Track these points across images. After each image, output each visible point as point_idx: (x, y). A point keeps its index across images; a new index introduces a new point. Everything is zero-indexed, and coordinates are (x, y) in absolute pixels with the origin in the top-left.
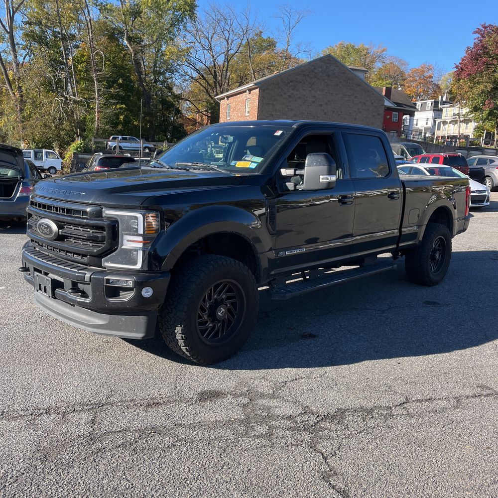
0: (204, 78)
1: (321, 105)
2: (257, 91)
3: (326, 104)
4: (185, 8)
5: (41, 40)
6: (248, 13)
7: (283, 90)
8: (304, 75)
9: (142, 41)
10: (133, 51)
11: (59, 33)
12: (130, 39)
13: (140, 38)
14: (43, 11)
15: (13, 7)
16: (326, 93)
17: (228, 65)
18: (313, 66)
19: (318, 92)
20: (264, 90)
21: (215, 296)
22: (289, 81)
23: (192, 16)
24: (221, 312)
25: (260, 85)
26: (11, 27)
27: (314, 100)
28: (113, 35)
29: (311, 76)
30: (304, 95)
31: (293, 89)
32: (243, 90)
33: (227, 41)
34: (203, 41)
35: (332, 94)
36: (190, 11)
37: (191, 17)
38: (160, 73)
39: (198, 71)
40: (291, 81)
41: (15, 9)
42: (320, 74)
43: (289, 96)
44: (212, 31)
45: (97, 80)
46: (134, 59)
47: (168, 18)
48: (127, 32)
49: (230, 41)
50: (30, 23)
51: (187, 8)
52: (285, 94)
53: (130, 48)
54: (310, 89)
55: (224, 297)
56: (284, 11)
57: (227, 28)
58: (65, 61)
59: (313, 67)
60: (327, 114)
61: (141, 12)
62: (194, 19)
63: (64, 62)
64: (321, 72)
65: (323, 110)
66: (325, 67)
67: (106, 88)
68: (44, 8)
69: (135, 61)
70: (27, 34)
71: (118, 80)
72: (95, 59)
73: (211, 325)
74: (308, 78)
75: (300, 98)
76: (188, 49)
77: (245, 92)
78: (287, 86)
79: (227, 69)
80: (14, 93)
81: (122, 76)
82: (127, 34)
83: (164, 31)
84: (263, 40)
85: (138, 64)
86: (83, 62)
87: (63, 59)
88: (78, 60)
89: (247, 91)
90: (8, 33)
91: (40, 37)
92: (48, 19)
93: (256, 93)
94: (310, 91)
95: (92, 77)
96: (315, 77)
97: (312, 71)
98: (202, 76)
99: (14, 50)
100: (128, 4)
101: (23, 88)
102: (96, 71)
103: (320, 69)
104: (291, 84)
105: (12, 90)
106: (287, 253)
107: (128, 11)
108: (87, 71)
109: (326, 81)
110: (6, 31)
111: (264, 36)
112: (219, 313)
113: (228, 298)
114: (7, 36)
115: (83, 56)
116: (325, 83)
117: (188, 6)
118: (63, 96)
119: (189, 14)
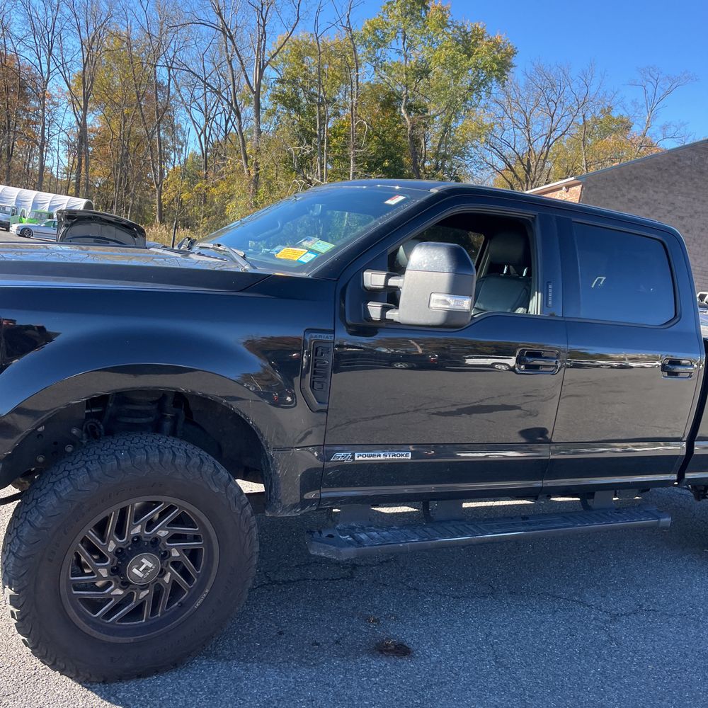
0: (512, 170)
1: (682, 218)
2: (578, 188)
3: (691, 216)
4: (491, 67)
5: (291, 103)
6: (589, 77)
7: (621, 190)
8: (660, 169)
9: (427, 112)
10: (411, 123)
11: (316, 96)
12: (409, 108)
13: (425, 106)
14: (302, 66)
15: (263, 61)
16: (694, 199)
17: (547, 152)
18: (677, 156)
19: (680, 197)
20: (589, 189)
21: (137, 530)
22: (633, 177)
23: (501, 78)
24: (142, 568)
25: (584, 180)
26: (259, 86)
27: (670, 208)
28: (389, 102)
29: (672, 171)
30: (655, 201)
31: (638, 190)
32: (558, 186)
33: (552, 117)
34: (516, 116)
35: (704, 201)
36: (498, 70)
37: (498, 79)
38: (445, 157)
39: (504, 159)
40: (636, 178)
41: (265, 62)
42: (687, 170)
43: (631, 201)
44: (532, 102)
45: (355, 159)
46: (410, 135)
47: (466, 80)
48: (407, 98)
49: (555, 117)
50: (282, 81)
51: (495, 66)
52: (623, 195)
53: (407, 119)
54: (667, 191)
55: (163, 533)
56: (648, 77)
57: (554, 98)
58: (317, 132)
59: (676, 158)
60: (690, 232)
61: (429, 72)
62: (503, 82)
63: (316, 134)
64: (689, 166)
65: (684, 226)
66: (696, 158)
67: (366, 172)
68: (303, 62)
69: (412, 137)
70: (277, 96)
71: (384, 161)
72: (356, 131)
73: (121, 592)
74: (666, 175)
75: (647, 203)
76: (491, 126)
77: (560, 189)
78: (628, 184)
79: (546, 158)
80: (249, 171)
81: (391, 157)
82: (406, 101)
83: (457, 97)
84: (612, 120)
85: (415, 142)
86: (340, 135)
87: (315, 129)
88: (335, 133)
89: (564, 188)
90: (254, 92)
91: (292, 100)
92: (305, 77)
93: (576, 191)
94: (666, 194)
95: (348, 156)
96: (678, 173)
97: (675, 163)
98: (510, 166)
99: (258, 116)
100: (413, 61)
101: (261, 165)
102: (355, 147)
103: (688, 162)
104: (635, 181)
105: (248, 167)
106: (359, 458)
107: (412, 70)
108: (344, 147)
109: (696, 180)
110: (252, 90)
111: (615, 115)
112: (135, 571)
113: (175, 538)
114: (252, 96)
115: (343, 127)
116: (695, 183)
117: (497, 64)
118: (304, 178)
119: (496, 76)
